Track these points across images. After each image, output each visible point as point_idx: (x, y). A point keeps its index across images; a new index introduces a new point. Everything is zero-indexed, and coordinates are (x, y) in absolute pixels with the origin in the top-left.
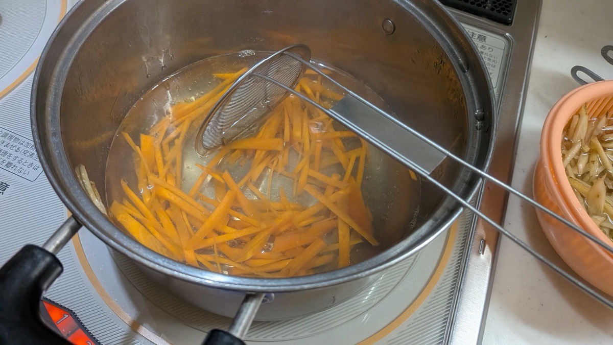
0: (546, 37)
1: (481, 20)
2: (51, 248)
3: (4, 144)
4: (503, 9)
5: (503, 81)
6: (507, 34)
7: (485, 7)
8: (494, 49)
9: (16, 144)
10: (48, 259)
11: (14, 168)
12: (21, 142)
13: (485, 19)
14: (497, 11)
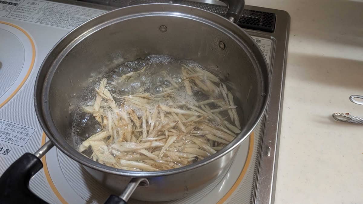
0: (295, 36)
1: (257, 32)
2: (38, 156)
3: (7, 129)
4: (268, 24)
5: (272, 61)
6: (272, 37)
7: (258, 25)
8: (265, 46)
9: (13, 128)
10: (35, 160)
11: (12, 141)
12: (16, 127)
13: (259, 31)
14: (265, 26)
